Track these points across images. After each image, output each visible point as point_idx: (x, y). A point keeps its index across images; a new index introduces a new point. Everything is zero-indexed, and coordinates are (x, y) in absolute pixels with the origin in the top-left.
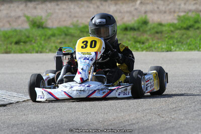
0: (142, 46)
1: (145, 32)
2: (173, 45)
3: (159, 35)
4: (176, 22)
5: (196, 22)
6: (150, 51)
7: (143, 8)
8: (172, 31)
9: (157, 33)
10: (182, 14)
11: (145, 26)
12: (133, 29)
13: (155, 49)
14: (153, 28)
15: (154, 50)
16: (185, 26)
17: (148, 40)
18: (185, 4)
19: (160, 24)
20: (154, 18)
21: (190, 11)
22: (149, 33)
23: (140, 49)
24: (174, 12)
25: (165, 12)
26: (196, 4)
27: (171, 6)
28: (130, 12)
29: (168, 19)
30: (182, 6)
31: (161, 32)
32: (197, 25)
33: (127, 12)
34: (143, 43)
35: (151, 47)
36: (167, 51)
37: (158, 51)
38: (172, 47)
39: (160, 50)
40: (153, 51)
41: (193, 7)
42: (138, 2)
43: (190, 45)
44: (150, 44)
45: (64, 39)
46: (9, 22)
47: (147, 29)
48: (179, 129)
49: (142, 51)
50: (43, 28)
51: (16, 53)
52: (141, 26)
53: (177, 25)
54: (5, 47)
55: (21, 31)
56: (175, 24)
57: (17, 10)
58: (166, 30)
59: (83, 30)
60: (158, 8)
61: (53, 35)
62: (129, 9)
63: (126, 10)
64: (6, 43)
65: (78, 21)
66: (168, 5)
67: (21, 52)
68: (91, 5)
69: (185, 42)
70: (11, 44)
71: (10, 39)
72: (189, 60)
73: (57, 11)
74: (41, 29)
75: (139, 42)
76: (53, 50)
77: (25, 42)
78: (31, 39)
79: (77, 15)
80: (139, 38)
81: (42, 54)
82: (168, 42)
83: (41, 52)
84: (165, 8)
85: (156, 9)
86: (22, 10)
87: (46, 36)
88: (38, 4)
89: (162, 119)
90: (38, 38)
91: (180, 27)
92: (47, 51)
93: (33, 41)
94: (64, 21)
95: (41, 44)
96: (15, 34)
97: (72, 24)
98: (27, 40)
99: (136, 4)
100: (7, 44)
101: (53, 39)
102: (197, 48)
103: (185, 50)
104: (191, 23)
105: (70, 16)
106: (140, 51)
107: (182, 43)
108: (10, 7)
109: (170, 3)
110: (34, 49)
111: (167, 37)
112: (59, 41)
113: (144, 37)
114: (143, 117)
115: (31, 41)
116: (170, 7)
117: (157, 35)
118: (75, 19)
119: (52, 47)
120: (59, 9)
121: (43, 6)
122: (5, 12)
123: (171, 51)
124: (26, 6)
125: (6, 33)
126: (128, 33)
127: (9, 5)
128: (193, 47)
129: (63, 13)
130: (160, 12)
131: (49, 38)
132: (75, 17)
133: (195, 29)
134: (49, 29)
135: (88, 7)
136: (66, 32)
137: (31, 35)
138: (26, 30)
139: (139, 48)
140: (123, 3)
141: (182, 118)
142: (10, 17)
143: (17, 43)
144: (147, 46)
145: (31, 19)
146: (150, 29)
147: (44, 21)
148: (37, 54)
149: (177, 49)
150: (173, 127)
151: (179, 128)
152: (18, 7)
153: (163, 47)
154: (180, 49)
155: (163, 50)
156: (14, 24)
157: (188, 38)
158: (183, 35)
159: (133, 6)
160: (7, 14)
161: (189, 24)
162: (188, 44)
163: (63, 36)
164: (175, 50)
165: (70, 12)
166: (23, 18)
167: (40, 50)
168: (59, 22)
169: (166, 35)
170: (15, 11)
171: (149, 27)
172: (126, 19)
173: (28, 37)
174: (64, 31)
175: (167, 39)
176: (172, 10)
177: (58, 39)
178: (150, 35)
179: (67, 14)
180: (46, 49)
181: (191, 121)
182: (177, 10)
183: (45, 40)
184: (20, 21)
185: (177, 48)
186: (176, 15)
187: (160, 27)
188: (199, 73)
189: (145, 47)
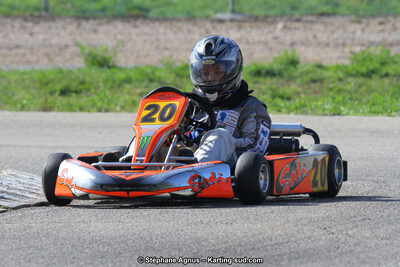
0: (287, 103)
1: (291, 79)
2: (344, 104)
3: (316, 86)
4: (346, 62)
5: (383, 64)
6: (302, 113)
7: (288, 37)
8: (340, 80)
9: (314, 81)
10: (358, 49)
11: (292, 68)
12: (270, 73)
13: (312, 110)
14: (307, 72)
15: (310, 112)
16: (364, 70)
17: (298, 94)
18: (363, 31)
19: (320, 67)
20: (308, 55)
21: (372, 43)
22: (298, 81)
23: (284, 110)
24: (344, 45)
25: (327, 45)
26: (382, 31)
27: (339, 34)
28: (265, 43)
29: (333, 57)
30: (359, 34)
31: (321, 81)
32: (385, 70)
33: (260, 42)
34: (289, 99)
35: (304, 106)
36: (334, 115)
37: (317, 115)
38: (342, 108)
39: (320, 112)
40: (307, 114)
41: (376, 37)
42: (280, 25)
43: (374, 104)
44: (302, 102)
45: (146, 87)
46: (47, 55)
47: (296, 73)
48: (362, 256)
49: (289, 112)
50: (109, 67)
51: (63, 110)
52: (286, 69)
53: (350, 68)
54: (42, 100)
55: (70, 72)
56: (346, 67)
57: (63, 33)
58: (330, 78)
59: (181, 73)
60: (315, 37)
61: (128, 81)
62: (262, 38)
63: (257, 38)
64: (42, 92)
65: (171, 56)
66: (333, 32)
67: (70, 108)
68: (195, 29)
69: (364, 100)
70: (52, 93)
71: (50, 85)
72: (373, 132)
73: (134, 37)
74: (106, 69)
75: (282, 97)
76: (127, 107)
77: (77, 92)
78: (87, 86)
79: (169, 45)
80: (281, 91)
81: (108, 114)
82: (334, 99)
83: (107, 111)
84: (328, 37)
85: (311, 38)
86: (71, 34)
87: (114, 81)
88: (100, 25)
89: (331, 236)
90: (101, 85)
91: (354, 72)
92: (118, 108)
93: (93, 90)
94: (147, 55)
95: (105, 96)
96: (60, 76)
97: (161, 62)
98: (81, 87)
99: (275, 28)
100: (45, 94)
101: (127, 86)
102: (386, 111)
103: (364, 114)
104: (375, 65)
105: (158, 48)
106: (284, 113)
107: (360, 100)
108: (50, 28)
109: (337, 28)
110: (94, 105)
111: (331, 90)
112: (138, 91)
113: (290, 89)
114: (298, 232)
115: (88, 90)
116: (335, 36)
117: (313, 85)
118: (166, 54)
119: (125, 101)
120: (138, 35)
121: (110, 27)
122: (41, 37)
123: (339, 114)
124: (79, 27)
125: (44, 75)
126: (262, 80)
127: (48, 24)
128: (378, 108)
129: (145, 41)
130: (319, 44)
131: (120, 85)
132: (166, 49)
133: (382, 77)
134: (120, 69)
135: (189, 31)
136: (151, 76)
137: (88, 79)
138: (79, 69)
139: (282, 108)
140: (252, 27)
141: (368, 235)
142: (50, 46)
143: (64, 92)
144: (298, 105)
145: (87, 51)
146: (301, 75)
147: (110, 54)
148: (99, 114)
149: (351, 112)
150: (351, 251)
151: (363, 252)
152: (64, 28)
153: (326, 107)
154: (356, 112)
155: (326, 112)
156: (57, 58)
157: (370, 91)
158: (360, 86)
159: (270, 32)
160: (45, 40)
161: (371, 67)
162: (371, 102)
163: (146, 83)
164: (348, 114)
165: (158, 40)
166: (73, 49)
167: (105, 105)
168: (138, 57)
169: (331, 86)
170: (59, 34)
171: (300, 70)
172: (257, 55)
173: (83, 83)
174: (147, 75)
175: (331, 94)
176: (341, 42)
177: (136, 88)
178: (300, 86)
179: (152, 43)
180: (116, 105)
181: (384, 242)
182: (349, 41)
183: (111, 88)
184: (67, 54)
185: (350, 109)
186: (347, 50)
187: (318, 71)
188: (390, 156)
189: (293, 107)
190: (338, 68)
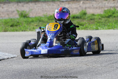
0: (82, 27)
1: (84, 19)
2: (100, 26)
3: (92, 21)
4: (102, 13)
5: (113, 13)
6: (86, 30)
7: (84, 6)
8: (100, 19)
9: (91, 19)
10: (106, 9)
11: (84, 16)
12: (77, 18)
13: (89, 28)
14: (89, 17)
15: (88, 29)
16: (107, 15)
17: (86, 23)
18: (108, 3)
19: (93, 15)
20: (90, 12)
21: (111, 7)
22: (86, 20)
23: (80, 29)
24: (102, 8)
25: (97, 8)
26: (114, 3)
27: (100, 4)
28: (77, 8)
29: (98, 12)
30: (107, 4)
31: (94, 19)
32: (114, 15)
33: (75, 8)
34: (83, 25)
35: (87, 27)
36: (96, 30)
37: (91, 30)
38: (99, 27)
39: (92, 29)
41: (112, 5)
42: (82, 2)
45: (38, 23)
47: (86, 17)
52: (82, 16)
56: (102, 15)
58: (96, 18)
59: (50, 18)
72: (108, 35)
77: (16, 26)
82: (97, 25)
83: (25, 31)
84: (97, 5)
85: (91, 6)
91: (104, 16)
99: (80, 3)
101: (32, 23)
102: (113, 28)
103: (106, 29)
113: (84, 22)
125: (6, 21)
126: (75, 20)
130: (94, 8)
133: (113, 17)
135: (53, 5)
140: (73, 3)
144: (85, 27)
148: (22, 32)
153: (94, 27)
155: (94, 29)
158: (106, 21)
159: (78, 4)
161: (110, 14)
162: (108, 25)
164: (101, 29)
165: (43, 8)
167: (24, 29)
172: (74, 12)
173: (18, 23)
175: (96, 23)
177: (35, 23)
179: (41, 9)
190: (99, 15)
